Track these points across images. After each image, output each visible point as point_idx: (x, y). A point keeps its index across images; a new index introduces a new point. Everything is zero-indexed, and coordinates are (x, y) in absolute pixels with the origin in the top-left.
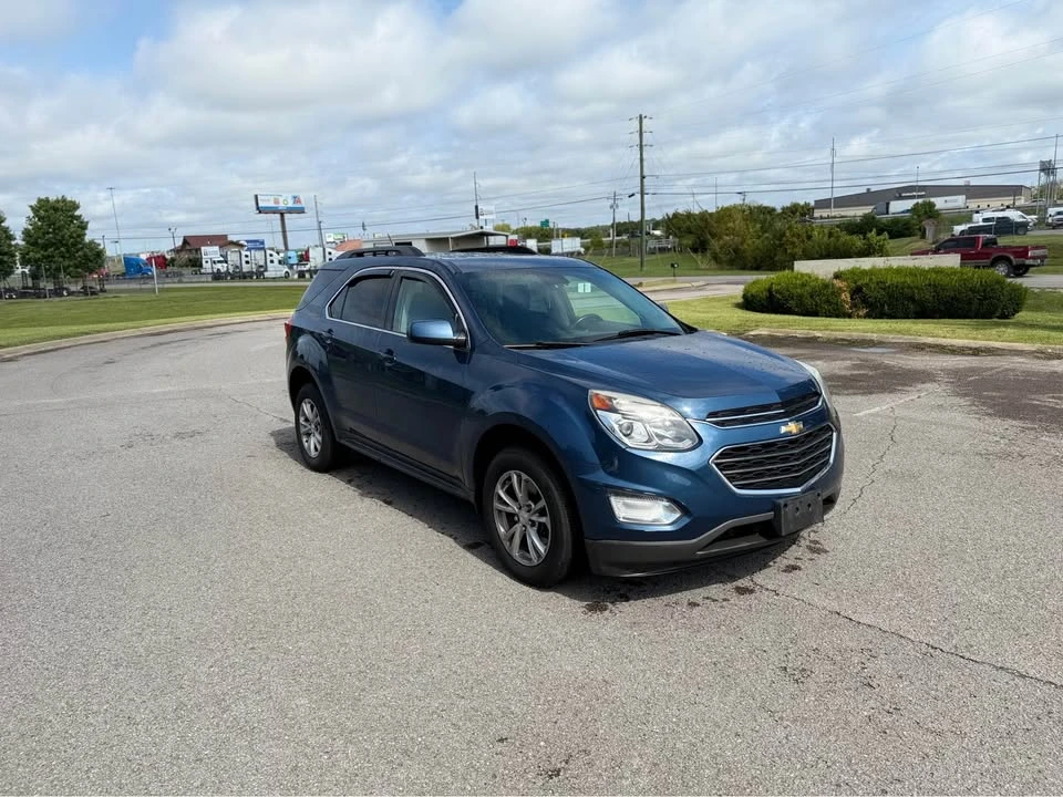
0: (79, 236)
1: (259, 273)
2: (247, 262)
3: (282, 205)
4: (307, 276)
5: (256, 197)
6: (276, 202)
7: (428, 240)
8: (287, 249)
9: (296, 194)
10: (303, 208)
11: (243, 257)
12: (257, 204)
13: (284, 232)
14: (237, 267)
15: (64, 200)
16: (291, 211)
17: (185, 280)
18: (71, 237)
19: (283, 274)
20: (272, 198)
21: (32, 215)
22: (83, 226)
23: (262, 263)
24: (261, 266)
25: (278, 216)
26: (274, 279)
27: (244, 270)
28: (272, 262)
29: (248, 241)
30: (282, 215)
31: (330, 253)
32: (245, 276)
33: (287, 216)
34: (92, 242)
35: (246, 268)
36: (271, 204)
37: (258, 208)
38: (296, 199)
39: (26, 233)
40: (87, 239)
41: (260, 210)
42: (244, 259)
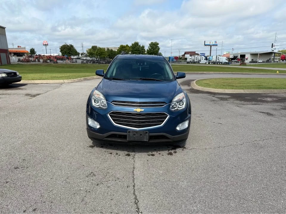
0: (158, 51)
1: (198, 62)
2: (196, 59)
3: (211, 44)
4: (211, 63)
5: (205, 41)
6: (210, 43)
7: (251, 54)
8: (210, 56)
9: (216, 41)
10: (217, 45)
11: (195, 57)
12: (205, 43)
13: (211, 51)
14: (193, 60)
15: (156, 42)
16: (214, 45)
17: (182, 63)
18: (156, 51)
19: (205, 62)
20: (209, 42)
21: (149, 46)
22: (159, 49)
23: (200, 59)
24: (199, 60)
25: (210, 47)
26: (202, 64)
27: (195, 61)
28: (202, 59)
29: (201, 54)
30: (211, 46)
31: (218, 57)
32: (194, 63)
33: (212, 47)
34: (160, 53)
35: (196, 60)
36: (209, 43)
37: (205, 44)
38: (216, 42)
39: (148, 50)
40: (159, 52)
41: (205, 45)
42: (196, 58)
